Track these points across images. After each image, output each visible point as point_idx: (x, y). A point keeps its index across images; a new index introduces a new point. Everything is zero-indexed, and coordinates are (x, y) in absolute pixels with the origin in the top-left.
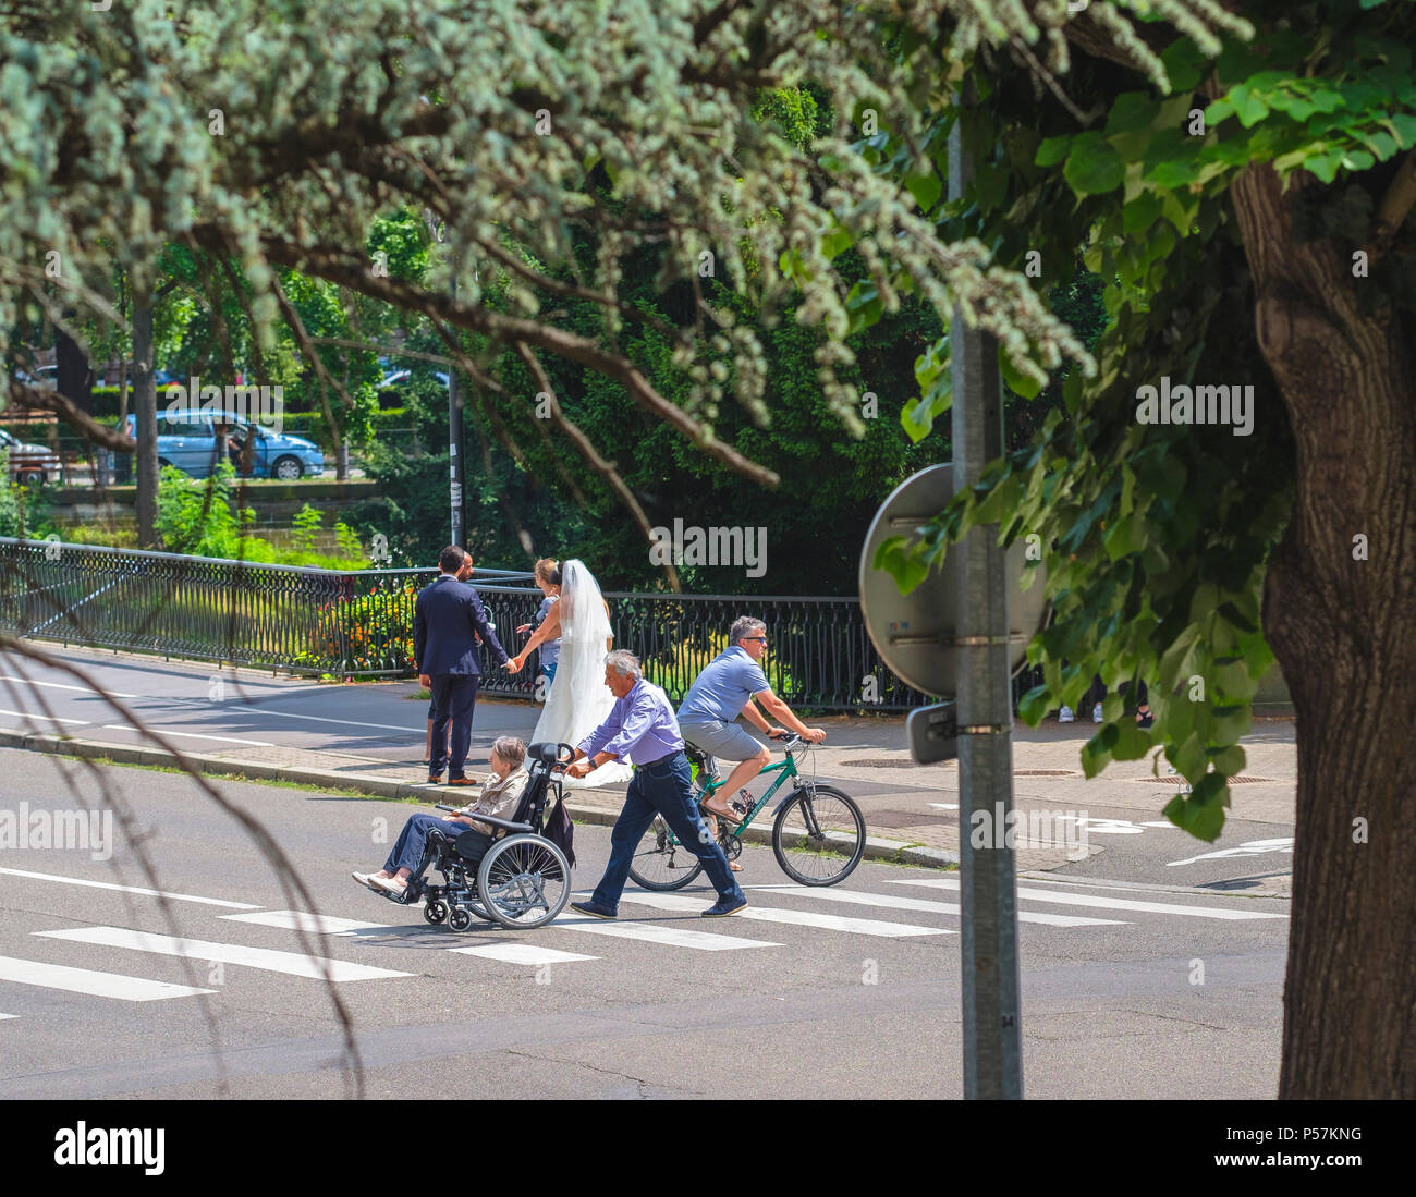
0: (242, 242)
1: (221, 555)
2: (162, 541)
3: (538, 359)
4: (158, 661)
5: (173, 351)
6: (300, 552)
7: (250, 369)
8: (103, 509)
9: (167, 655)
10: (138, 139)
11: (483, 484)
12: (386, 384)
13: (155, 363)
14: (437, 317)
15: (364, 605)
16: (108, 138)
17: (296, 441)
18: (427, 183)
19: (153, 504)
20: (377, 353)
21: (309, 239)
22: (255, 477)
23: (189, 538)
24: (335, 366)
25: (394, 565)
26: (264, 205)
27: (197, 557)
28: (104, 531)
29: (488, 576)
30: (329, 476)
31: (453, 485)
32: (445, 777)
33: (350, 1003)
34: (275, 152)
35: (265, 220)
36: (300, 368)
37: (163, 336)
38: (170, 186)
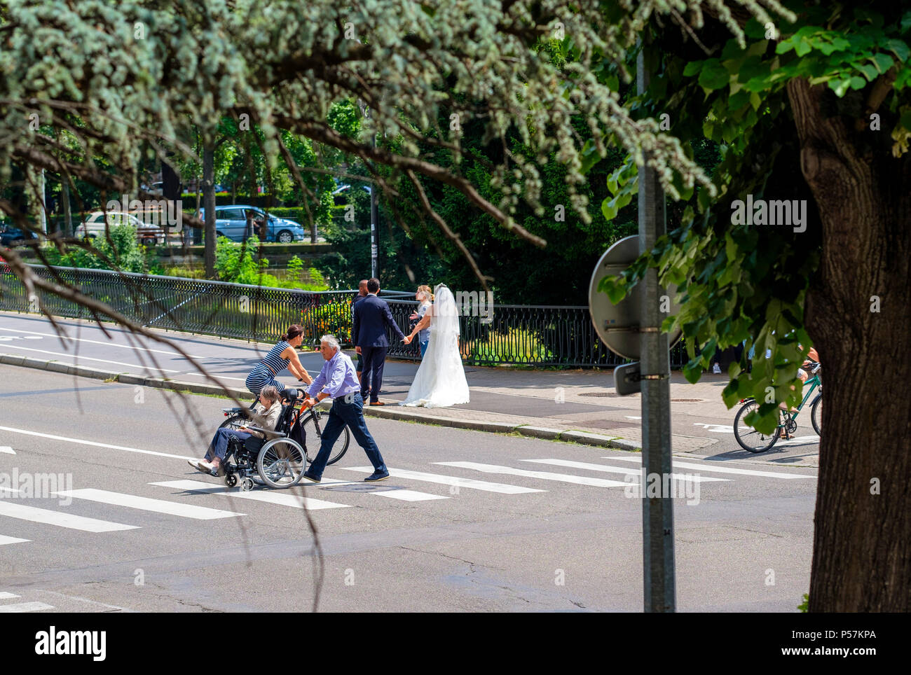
0: (261, 114)
1: (248, 283)
2: (218, 275)
3: (419, 179)
4: (216, 339)
5: (224, 175)
6: (291, 281)
7: (266, 184)
8: (187, 258)
9: (221, 336)
10: (205, 61)
11: (389, 245)
12: (338, 192)
13: (215, 180)
14: (364, 156)
15: (325, 310)
16: (188, 60)
17: (289, 223)
18: (359, 85)
19: (214, 256)
20: (333, 175)
21: (297, 115)
22: (268, 241)
23: (232, 274)
24: (310, 183)
25: (340, 289)
26: (273, 97)
27: (237, 284)
28: (188, 270)
29: (391, 295)
30: (307, 241)
31: (373, 246)
32: (368, 401)
33: (317, 521)
34: (279, 69)
35: (274, 105)
36: (292, 184)
37: (219, 167)
38: (222, 84)
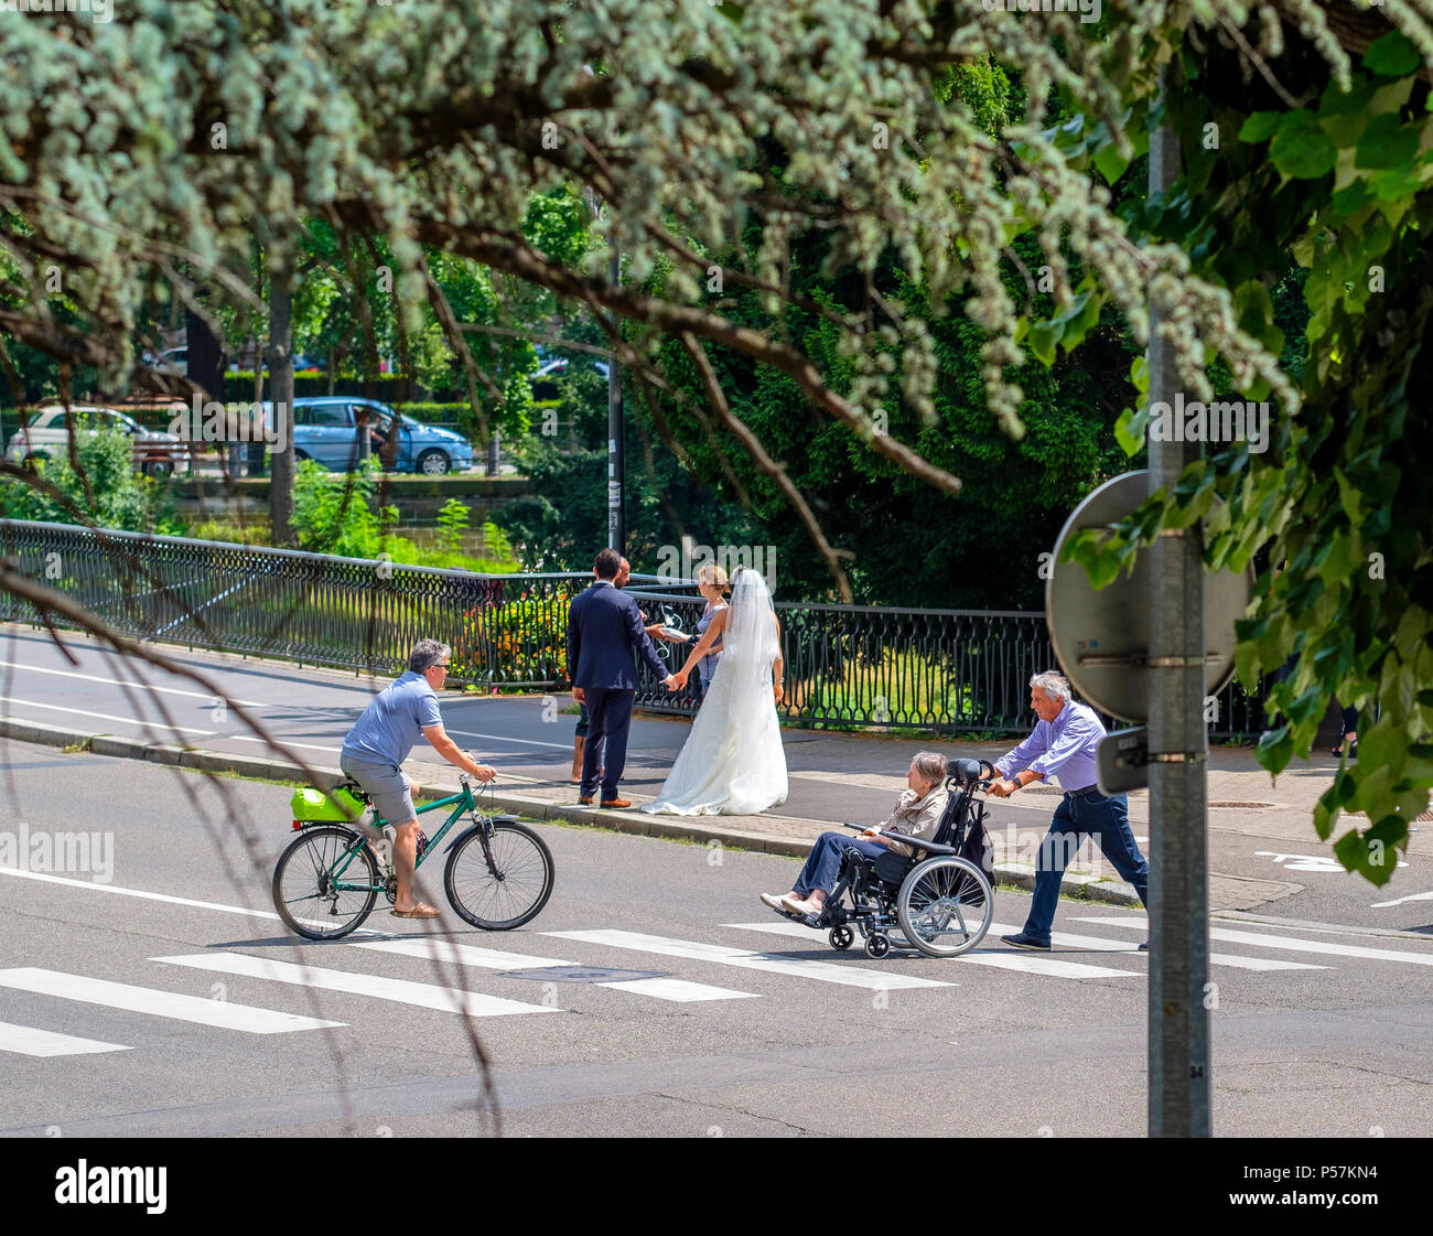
0: (389, 216)
1: (360, 554)
2: (297, 539)
3: (706, 350)
4: (290, 668)
5: (312, 335)
6: (447, 553)
7: (396, 354)
8: (233, 503)
9: (300, 662)
10: (277, 106)
11: (644, 483)
12: (542, 374)
13: (293, 345)
14: (596, 304)
15: (514, 611)
16: (245, 100)
17: (444, 433)
18: (588, 159)
19: (288, 498)
20: (531, 340)
21: (459, 218)
22: (399, 471)
23: (326, 536)
24: (485, 355)
25: (545, 569)
26: (412, 180)
27: (334, 556)
28: (235, 527)
29: (646, 583)
30: (477, 472)
31: (611, 484)
32: (597, 797)
33: (489, 1041)
34: (426, 123)
35: (413, 197)
36: (449, 355)
37: (302, 315)
38: (312, 154)
